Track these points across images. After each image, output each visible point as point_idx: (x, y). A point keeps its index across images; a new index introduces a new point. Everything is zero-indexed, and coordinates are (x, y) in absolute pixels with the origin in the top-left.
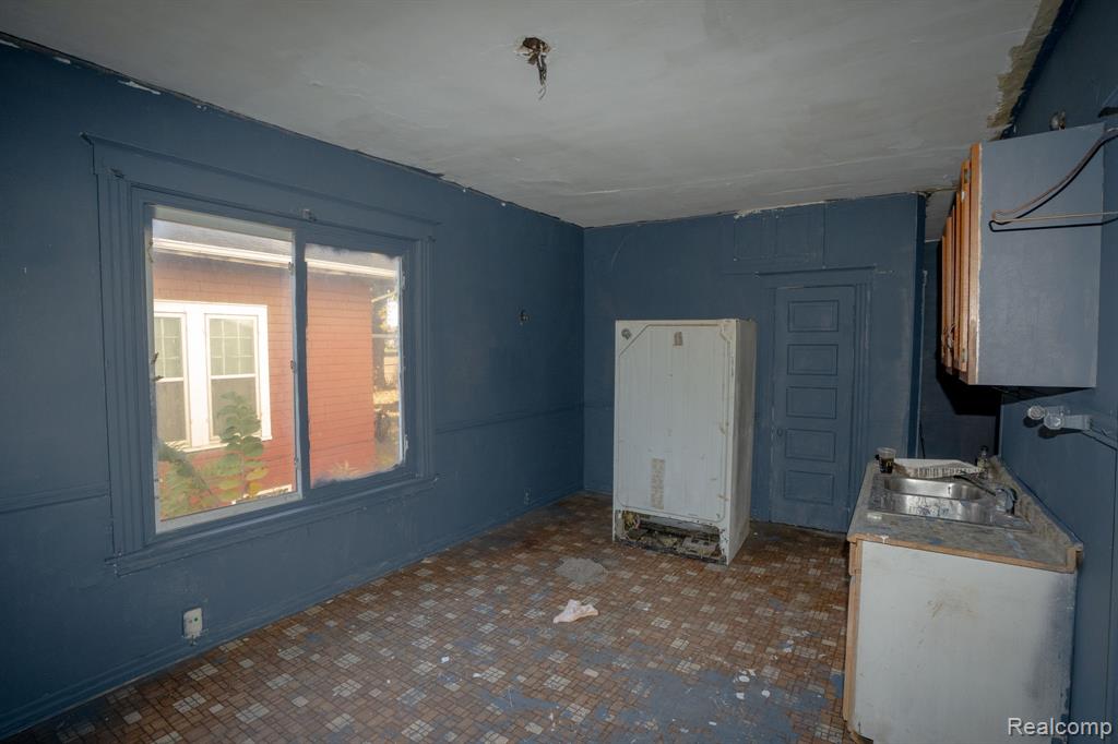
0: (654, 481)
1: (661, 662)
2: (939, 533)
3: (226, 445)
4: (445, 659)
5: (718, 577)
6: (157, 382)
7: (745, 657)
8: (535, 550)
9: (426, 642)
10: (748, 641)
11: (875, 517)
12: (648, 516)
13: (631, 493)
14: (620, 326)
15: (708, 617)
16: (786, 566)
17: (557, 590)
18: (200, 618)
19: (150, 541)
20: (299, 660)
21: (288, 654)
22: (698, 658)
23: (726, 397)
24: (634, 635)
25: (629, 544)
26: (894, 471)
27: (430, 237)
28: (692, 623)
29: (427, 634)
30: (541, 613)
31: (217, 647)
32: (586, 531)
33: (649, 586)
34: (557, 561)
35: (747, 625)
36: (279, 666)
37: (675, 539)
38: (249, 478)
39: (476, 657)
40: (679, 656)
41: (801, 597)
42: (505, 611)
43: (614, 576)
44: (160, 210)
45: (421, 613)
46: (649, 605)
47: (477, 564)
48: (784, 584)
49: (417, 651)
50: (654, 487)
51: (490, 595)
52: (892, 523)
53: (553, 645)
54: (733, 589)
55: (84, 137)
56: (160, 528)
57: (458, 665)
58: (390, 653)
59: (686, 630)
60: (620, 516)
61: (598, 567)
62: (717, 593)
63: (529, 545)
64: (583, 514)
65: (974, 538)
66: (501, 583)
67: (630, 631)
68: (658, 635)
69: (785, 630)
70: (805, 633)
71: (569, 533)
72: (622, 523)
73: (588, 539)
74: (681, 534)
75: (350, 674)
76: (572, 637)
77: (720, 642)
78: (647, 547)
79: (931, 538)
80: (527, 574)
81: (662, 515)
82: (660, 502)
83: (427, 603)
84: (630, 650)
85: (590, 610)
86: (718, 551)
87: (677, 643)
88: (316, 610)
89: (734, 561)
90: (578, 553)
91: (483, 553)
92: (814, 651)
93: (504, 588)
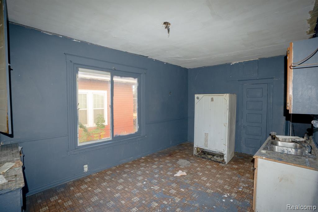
0: (205, 139)
1: (202, 189)
2: (283, 157)
3: (97, 126)
4: (145, 183)
5: (223, 167)
6: (79, 110)
7: (227, 190)
8: (171, 157)
9: (140, 178)
10: (229, 186)
11: (264, 152)
12: (204, 149)
13: (199, 142)
14: (196, 96)
15: (218, 178)
16: (244, 166)
17: (176, 167)
18: (87, 167)
19: (76, 148)
20: (109, 180)
21: (107, 178)
22: (213, 189)
23: (226, 116)
24: (196, 181)
25: (198, 157)
26: (276, 139)
27: (145, 73)
28: (213, 179)
29: (141, 176)
30: (171, 173)
31: (91, 175)
32: (187, 152)
33: (202, 168)
34: (178, 160)
35: (229, 181)
36: (104, 180)
37: (212, 156)
38: (101, 134)
39: (152, 183)
40: (208, 188)
41: (247, 175)
42: (162, 172)
43: (193, 165)
44: (80, 69)
45: (140, 171)
46: (202, 173)
47: (156, 159)
48: (243, 171)
49: (138, 180)
50: (205, 141)
51: (158, 167)
52: (269, 154)
53: (173, 182)
54: (227, 171)
55: (64, 53)
56: (79, 145)
57: (148, 184)
58: (131, 180)
59: (211, 181)
60: (196, 149)
61: (189, 162)
62: (222, 172)
63: (170, 155)
64: (186, 148)
65: (294, 159)
66: (162, 165)
67: (195, 180)
68: (203, 182)
69: (241, 184)
70: (247, 185)
71: (182, 153)
72: (196, 151)
73: (187, 154)
74: (213, 154)
75: (121, 184)
76: (178, 180)
77: (220, 185)
78: (203, 158)
79: (279, 159)
80: (168, 163)
81: (207, 149)
82: (207, 145)
83: (142, 168)
84: (194, 185)
85: (185, 174)
86: (224, 160)
87: (208, 184)
88: (114, 168)
89: (228, 163)
90: (184, 158)
91: (158, 156)
92: (249, 191)
93: (162, 166)
